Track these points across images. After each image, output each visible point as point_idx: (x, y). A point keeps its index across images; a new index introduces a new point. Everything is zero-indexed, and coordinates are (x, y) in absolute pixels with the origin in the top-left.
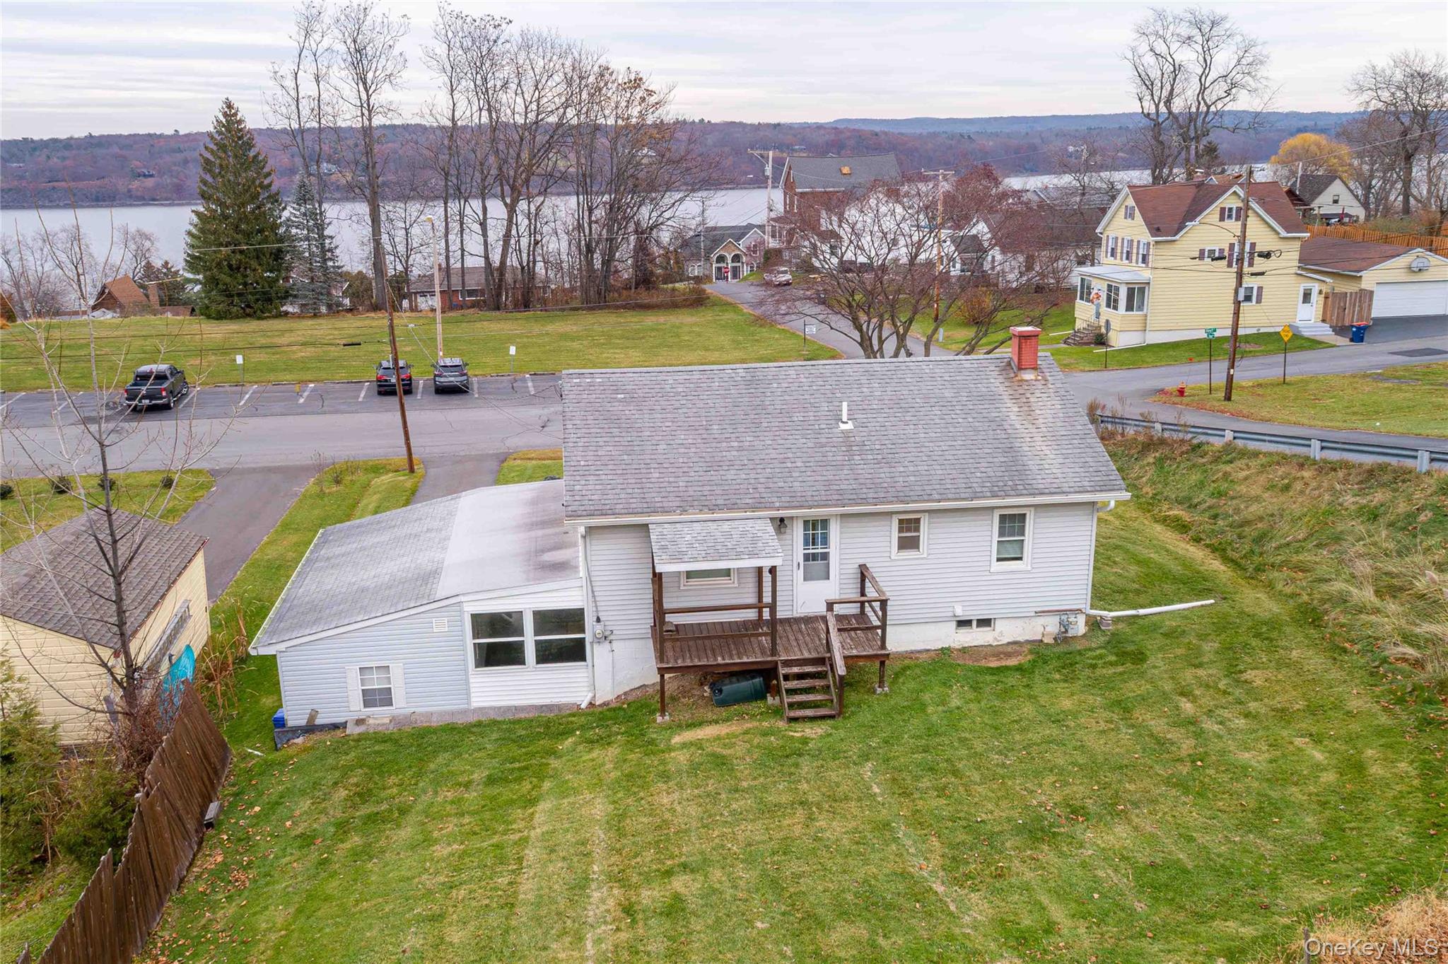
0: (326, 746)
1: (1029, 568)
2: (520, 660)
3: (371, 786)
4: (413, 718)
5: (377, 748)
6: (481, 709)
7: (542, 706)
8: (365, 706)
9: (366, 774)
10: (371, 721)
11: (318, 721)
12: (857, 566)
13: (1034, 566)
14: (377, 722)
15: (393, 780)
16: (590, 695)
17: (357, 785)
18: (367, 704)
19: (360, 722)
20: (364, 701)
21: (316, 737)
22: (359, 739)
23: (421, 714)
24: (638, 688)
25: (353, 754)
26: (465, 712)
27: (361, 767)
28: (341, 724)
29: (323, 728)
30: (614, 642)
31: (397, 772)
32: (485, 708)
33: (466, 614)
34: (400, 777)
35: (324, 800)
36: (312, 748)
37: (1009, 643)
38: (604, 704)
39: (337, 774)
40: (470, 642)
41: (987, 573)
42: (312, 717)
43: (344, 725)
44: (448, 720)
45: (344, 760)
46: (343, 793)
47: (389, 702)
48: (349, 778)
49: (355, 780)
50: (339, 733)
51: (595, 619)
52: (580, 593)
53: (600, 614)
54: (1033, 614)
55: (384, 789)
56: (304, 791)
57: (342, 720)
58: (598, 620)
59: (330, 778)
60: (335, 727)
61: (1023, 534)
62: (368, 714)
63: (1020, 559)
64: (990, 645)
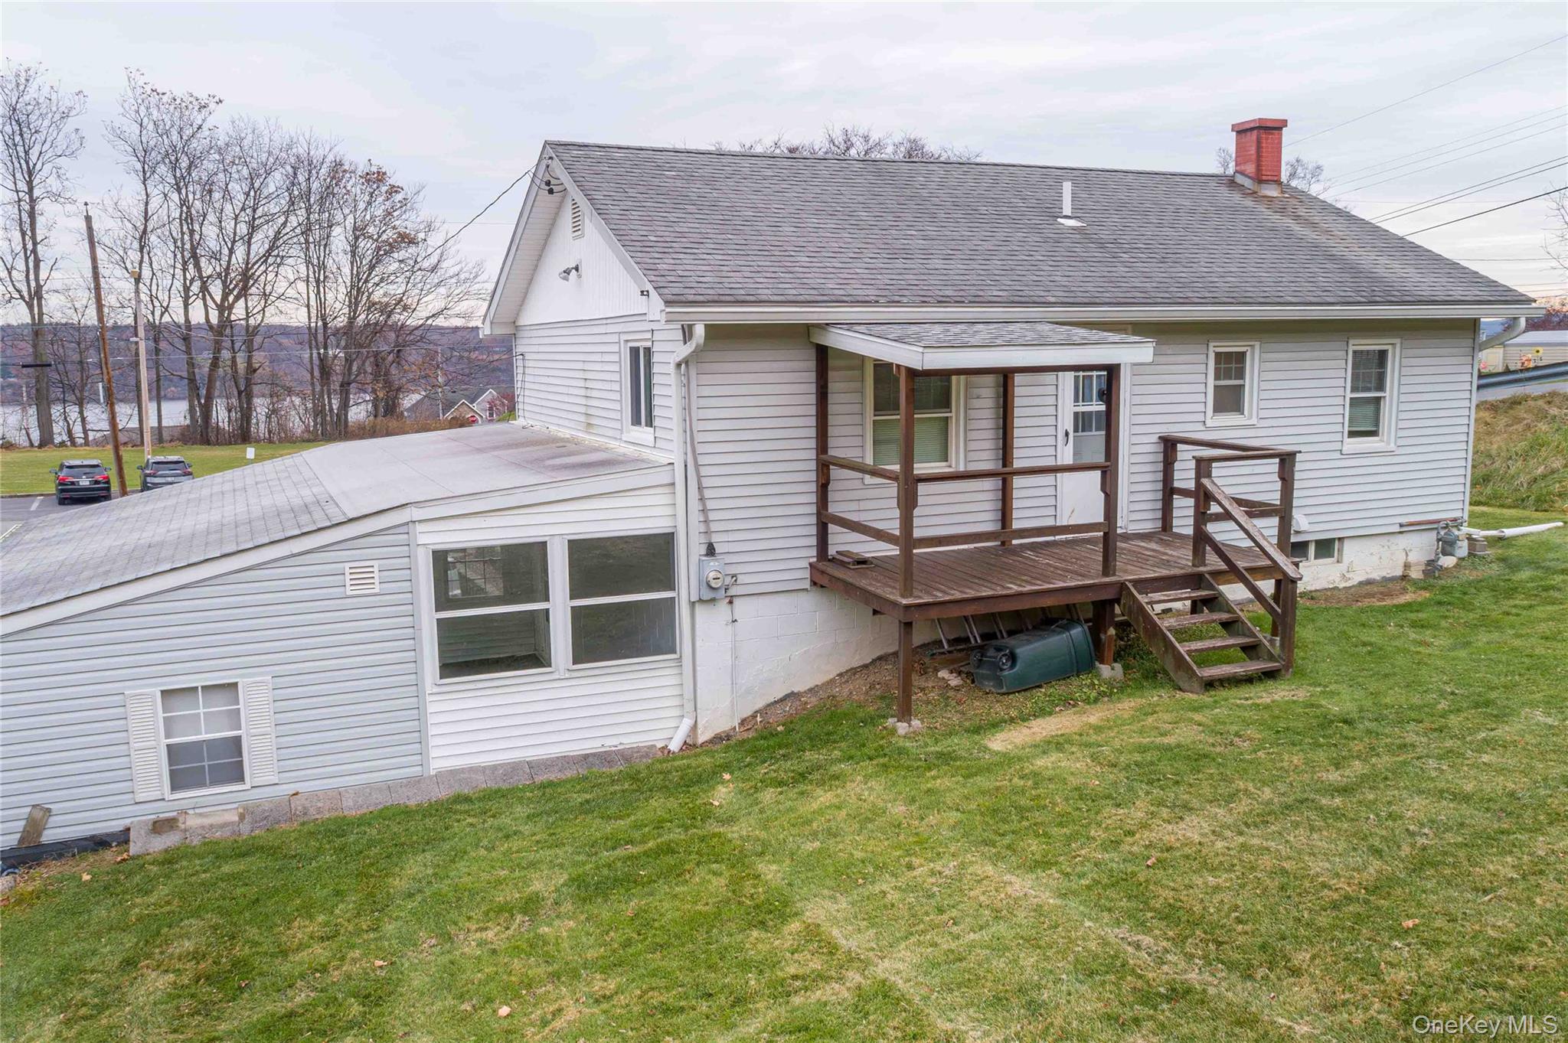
0: (82, 884)
1: (1392, 447)
2: (536, 658)
3: (241, 951)
4: (297, 804)
5: (226, 869)
6: (453, 772)
7: (586, 757)
8: (175, 787)
9: (215, 928)
10: (192, 822)
11: (49, 836)
12: (1155, 438)
13: (1401, 442)
14: (207, 821)
15: (301, 930)
16: (686, 724)
17: (197, 956)
18: (179, 781)
19: (160, 826)
20: (172, 773)
21: (51, 870)
22: (169, 859)
23: (314, 795)
24: (782, 700)
25: (162, 891)
26: (416, 781)
27: (196, 913)
28: (112, 835)
29: (63, 850)
30: (736, 601)
31: (307, 911)
32: (463, 771)
33: (421, 551)
34: (321, 918)
35: (101, 1008)
36: (37, 895)
37: (1361, 583)
38: (717, 739)
39: (129, 941)
40: (428, 618)
41: (1337, 455)
42: (34, 826)
43: (123, 837)
44: (382, 800)
45: (139, 906)
46: (158, 983)
47: (236, 773)
48: (167, 942)
49: (188, 945)
50: (109, 856)
51: (703, 550)
52: (666, 499)
53: (715, 538)
54: (1397, 529)
55: (284, 953)
56: (36, 994)
57: (116, 826)
58: (711, 551)
59: (110, 952)
60: (99, 843)
61: (1381, 387)
62: (184, 804)
63: (1373, 433)
64: (1336, 588)
